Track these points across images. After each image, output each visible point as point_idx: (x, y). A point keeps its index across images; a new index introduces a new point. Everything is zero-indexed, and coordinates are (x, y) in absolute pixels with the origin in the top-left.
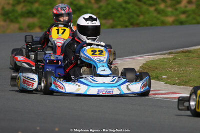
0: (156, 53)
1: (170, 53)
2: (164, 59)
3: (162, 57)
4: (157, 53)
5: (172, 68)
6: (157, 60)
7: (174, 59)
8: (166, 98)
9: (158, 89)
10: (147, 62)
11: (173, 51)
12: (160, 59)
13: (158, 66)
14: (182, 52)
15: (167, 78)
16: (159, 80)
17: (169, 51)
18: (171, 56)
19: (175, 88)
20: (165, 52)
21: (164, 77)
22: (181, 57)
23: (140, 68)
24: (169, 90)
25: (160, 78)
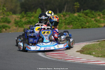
0: (91, 41)
1: (98, 41)
2: (95, 44)
5: (98, 49)
7: (100, 44)
8: (93, 64)
9: (90, 59)
10: (85, 46)
11: (100, 40)
12: (92, 44)
13: (91, 48)
15: (95, 54)
16: (91, 55)
18: (98, 43)
19: (99, 59)
20: (95, 41)
21: (93, 53)
22: (103, 43)
23: (82, 48)
24: (95, 60)
25: (91, 54)
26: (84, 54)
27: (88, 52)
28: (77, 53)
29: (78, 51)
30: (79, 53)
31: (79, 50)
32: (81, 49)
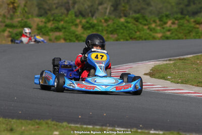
1: (170, 60)
2: (167, 64)
3: (165, 62)
4: (160, 60)
5: (174, 71)
6: (162, 65)
7: (175, 65)
8: (172, 93)
9: (166, 86)
10: (155, 66)
11: (172, 58)
12: (164, 64)
13: (164, 70)
14: (180, 59)
15: (171, 78)
16: (165, 80)
17: (169, 59)
18: (171, 62)
19: (179, 86)
20: (166, 59)
21: (169, 77)
22: (179, 63)
23: (151, 70)
24: (174, 87)
25: (166, 78)
26: (155, 78)
27: (161, 76)
28: (146, 76)
29: (146, 74)
30: (148, 77)
31: (147, 72)
32: (149, 71)
